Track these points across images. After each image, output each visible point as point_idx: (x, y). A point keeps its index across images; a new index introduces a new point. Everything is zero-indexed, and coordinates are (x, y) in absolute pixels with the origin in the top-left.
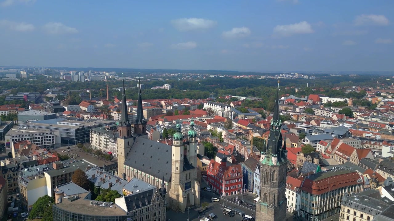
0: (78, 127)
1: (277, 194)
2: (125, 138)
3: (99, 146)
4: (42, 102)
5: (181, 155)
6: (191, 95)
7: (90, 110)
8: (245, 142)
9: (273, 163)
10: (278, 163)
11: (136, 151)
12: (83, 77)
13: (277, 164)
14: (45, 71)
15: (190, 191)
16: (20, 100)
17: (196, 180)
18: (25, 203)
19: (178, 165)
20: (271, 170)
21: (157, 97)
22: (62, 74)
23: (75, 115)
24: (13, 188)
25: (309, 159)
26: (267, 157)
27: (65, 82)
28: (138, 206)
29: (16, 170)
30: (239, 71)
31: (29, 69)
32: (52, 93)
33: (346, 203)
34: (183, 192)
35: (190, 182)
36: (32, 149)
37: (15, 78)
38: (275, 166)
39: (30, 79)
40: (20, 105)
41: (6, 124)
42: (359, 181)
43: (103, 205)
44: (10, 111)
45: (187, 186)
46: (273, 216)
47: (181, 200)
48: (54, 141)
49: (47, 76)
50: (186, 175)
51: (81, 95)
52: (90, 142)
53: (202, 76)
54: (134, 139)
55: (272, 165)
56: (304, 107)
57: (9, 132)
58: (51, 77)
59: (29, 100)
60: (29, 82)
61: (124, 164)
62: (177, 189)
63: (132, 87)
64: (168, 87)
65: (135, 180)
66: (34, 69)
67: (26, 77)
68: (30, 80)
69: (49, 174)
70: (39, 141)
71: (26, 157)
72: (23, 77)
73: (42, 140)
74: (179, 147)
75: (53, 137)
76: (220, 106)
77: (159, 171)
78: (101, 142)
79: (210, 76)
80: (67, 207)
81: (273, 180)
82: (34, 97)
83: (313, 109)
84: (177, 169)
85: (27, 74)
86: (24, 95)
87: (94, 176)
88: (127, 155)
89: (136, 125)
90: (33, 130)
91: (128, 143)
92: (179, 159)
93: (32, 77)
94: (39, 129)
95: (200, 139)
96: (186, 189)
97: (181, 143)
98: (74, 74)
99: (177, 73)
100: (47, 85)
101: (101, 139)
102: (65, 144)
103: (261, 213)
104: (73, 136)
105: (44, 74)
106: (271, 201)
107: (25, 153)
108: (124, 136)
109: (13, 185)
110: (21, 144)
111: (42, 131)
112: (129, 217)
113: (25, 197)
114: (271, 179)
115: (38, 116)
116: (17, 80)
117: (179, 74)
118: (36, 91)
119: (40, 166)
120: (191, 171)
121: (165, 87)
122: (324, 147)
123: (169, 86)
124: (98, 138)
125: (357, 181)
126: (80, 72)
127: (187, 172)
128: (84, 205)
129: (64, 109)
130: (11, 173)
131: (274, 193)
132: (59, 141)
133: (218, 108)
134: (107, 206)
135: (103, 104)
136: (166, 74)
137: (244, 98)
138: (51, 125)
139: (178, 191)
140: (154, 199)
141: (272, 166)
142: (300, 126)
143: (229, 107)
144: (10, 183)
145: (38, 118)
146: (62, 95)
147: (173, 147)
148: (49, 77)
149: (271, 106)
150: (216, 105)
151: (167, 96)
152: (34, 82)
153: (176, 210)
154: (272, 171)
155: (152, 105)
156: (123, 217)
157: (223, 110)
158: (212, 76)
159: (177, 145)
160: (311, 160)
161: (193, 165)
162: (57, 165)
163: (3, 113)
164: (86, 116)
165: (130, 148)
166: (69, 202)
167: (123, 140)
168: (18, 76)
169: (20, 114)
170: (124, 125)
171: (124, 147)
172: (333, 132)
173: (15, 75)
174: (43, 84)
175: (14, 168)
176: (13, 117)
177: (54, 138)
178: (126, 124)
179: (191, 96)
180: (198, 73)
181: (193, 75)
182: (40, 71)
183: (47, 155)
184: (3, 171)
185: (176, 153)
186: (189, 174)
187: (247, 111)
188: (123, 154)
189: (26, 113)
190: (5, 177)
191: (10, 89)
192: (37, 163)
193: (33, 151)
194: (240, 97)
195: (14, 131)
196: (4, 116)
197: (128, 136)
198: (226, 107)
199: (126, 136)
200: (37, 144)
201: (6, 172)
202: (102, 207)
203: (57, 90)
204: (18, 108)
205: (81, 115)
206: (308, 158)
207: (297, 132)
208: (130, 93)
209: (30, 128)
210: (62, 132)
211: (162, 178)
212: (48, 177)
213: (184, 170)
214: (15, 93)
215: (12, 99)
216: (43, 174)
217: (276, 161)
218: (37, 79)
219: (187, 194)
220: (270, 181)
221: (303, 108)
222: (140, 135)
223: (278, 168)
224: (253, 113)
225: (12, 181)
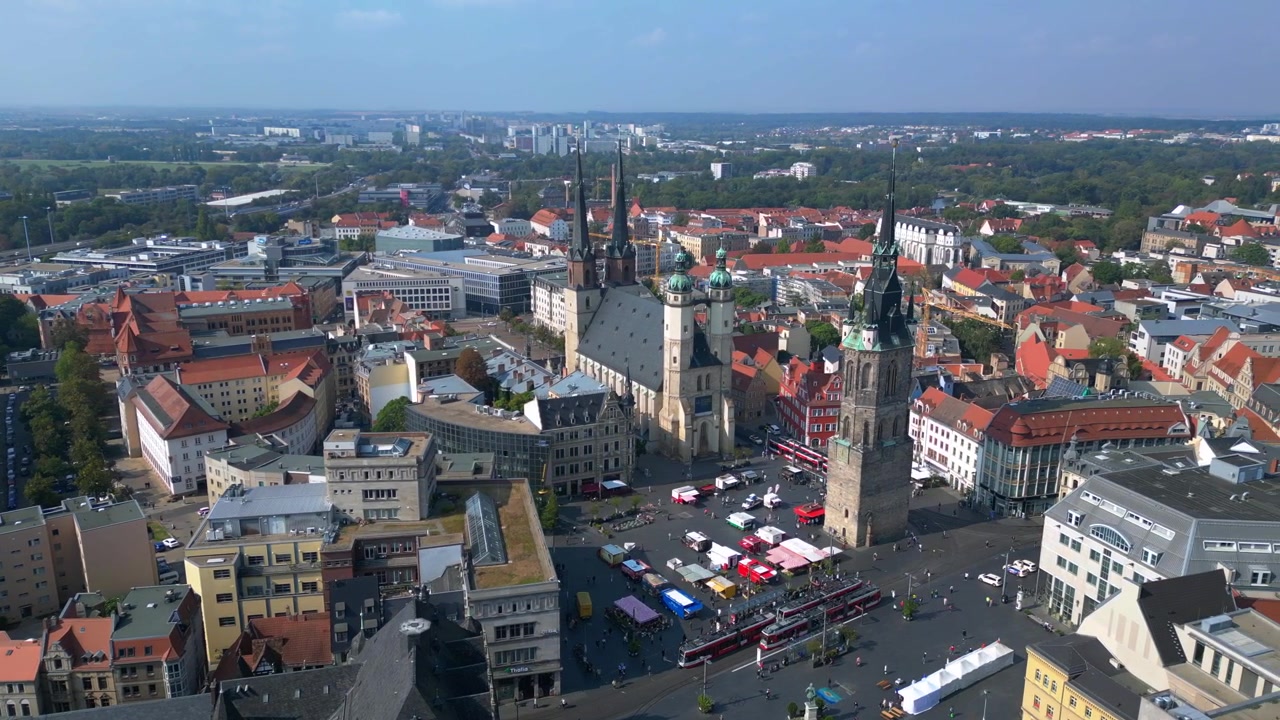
0: (506, 272)
1: (874, 420)
2: (579, 289)
3: (551, 319)
4: (445, 209)
5: (685, 329)
6: (866, 196)
7: (556, 233)
8: (935, 329)
9: (865, 343)
10: (878, 346)
11: (602, 322)
12: (563, 141)
13: (874, 347)
14: (469, 124)
15: (709, 418)
16: (392, 203)
17: (727, 394)
18: (366, 414)
19: (676, 352)
20: (859, 361)
21: (754, 201)
22: (511, 131)
23: (513, 244)
24: (349, 387)
25: (1080, 374)
26: (855, 331)
27: (513, 155)
28: (565, 422)
29: (355, 347)
30: (1108, 114)
31: (427, 119)
32: (471, 187)
33: (1070, 465)
34: (686, 415)
35: (710, 397)
36: (393, 311)
37: (388, 144)
38: (868, 352)
39: (428, 146)
40: (387, 215)
41: (349, 257)
42: (1175, 431)
43: (499, 414)
44: (363, 228)
45: (699, 405)
46: (860, 470)
47: (682, 434)
48: (450, 301)
49: (472, 138)
50: (699, 378)
51: (545, 193)
52: (532, 309)
53: (949, 133)
54: (603, 292)
55: (861, 349)
56: (1238, 241)
57: (353, 274)
58: (482, 141)
59: (412, 204)
60: (422, 157)
61: (577, 351)
62: (674, 408)
63: (694, 173)
64: (806, 170)
65: (577, 375)
66: (442, 117)
67: (417, 142)
68: (426, 149)
69: (414, 356)
70: (417, 299)
71: (379, 326)
72: (409, 142)
73: (423, 299)
74: (679, 310)
75: (447, 291)
76: (923, 230)
77: (642, 366)
78: (554, 309)
79: (976, 134)
80: (431, 411)
81: (863, 387)
82: (425, 196)
83: (1268, 247)
84: (675, 362)
85: (423, 133)
86: (401, 189)
87: (502, 367)
88: (583, 332)
89: (611, 259)
90: (405, 272)
91: (588, 301)
92: (678, 336)
93: (432, 142)
94: (417, 270)
95: (807, 316)
96: (696, 412)
97: (684, 299)
98: (540, 133)
99: (863, 125)
100: (467, 164)
101: (554, 301)
102: (474, 313)
103: (837, 464)
104: (493, 292)
105: (465, 132)
106: (858, 434)
107: (379, 317)
108: (576, 284)
109: (349, 382)
110: (373, 300)
111: (423, 276)
112: (543, 438)
113: (367, 403)
114: (860, 382)
115: (421, 241)
116: (394, 151)
117: (871, 126)
118: (434, 181)
119: (399, 343)
120: (712, 370)
121: (795, 173)
122: (1181, 354)
123: (809, 168)
124: (548, 300)
125: (1170, 430)
126: (556, 125)
127: (703, 372)
128: (462, 413)
129: (492, 229)
130: (345, 354)
131: (865, 416)
132: (462, 305)
133: (916, 234)
134: (506, 417)
135: (594, 217)
136: (826, 129)
137: (1046, 208)
138: (446, 264)
139: (676, 412)
140: (605, 414)
141: (861, 352)
142: (1167, 297)
143: (950, 234)
144: (344, 377)
145: (420, 245)
146: (496, 193)
147: (667, 308)
148: (476, 141)
149: (1120, 237)
150: (917, 228)
151: (786, 200)
152: (435, 154)
153: (672, 456)
154: (862, 365)
155: (725, 225)
156: (532, 436)
157: (931, 240)
158: (984, 135)
159: (675, 303)
160: (1088, 376)
161: (719, 357)
162: (431, 341)
163: (349, 234)
164: (539, 247)
165: (590, 316)
166: (438, 405)
167: (575, 293)
168: (399, 139)
169: (382, 233)
170: (578, 258)
171: (575, 310)
172: (1254, 314)
173: (389, 136)
174: (456, 160)
175: (351, 344)
176: (367, 243)
177: (449, 294)
178: (582, 256)
179: (865, 201)
180: (937, 125)
181: (915, 131)
182: (456, 124)
183: (422, 325)
184: (328, 347)
185: (673, 322)
186: (708, 376)
187: (1019, 247)
188: (575, 329)
189: (395, 232)
190: (332, 360)
191: (373, 174)
192: (399, 337)
193: (395, 314)
194: (1034, 205)
195: (363, 272)
196: (351, 239)
197: (588, 283)
198: (941, 232)
199: (582, 284)
200: (404, 299)
201: (334, 352)
202: (497, 417)
203: (487, 179)
204: (382, 221)
205: (528, 245)
206: (1077, 371)
207: (1137, 311)
208: (678, 190)
209: (398, 267)
210: (467, 282)
211: (626, 371)
212: (411, 362)
213: (693, 365)
214: (381, 185)
215: (372, 199)
216: (403, 357)
217: (871, 341)
218: (444, 146)
219: (701, 423)
220: (857, 388)
221: (1233, 243)
222: (618, 285)
223: (877, 358)
224: (1035, 253)
225: (347, 371)
